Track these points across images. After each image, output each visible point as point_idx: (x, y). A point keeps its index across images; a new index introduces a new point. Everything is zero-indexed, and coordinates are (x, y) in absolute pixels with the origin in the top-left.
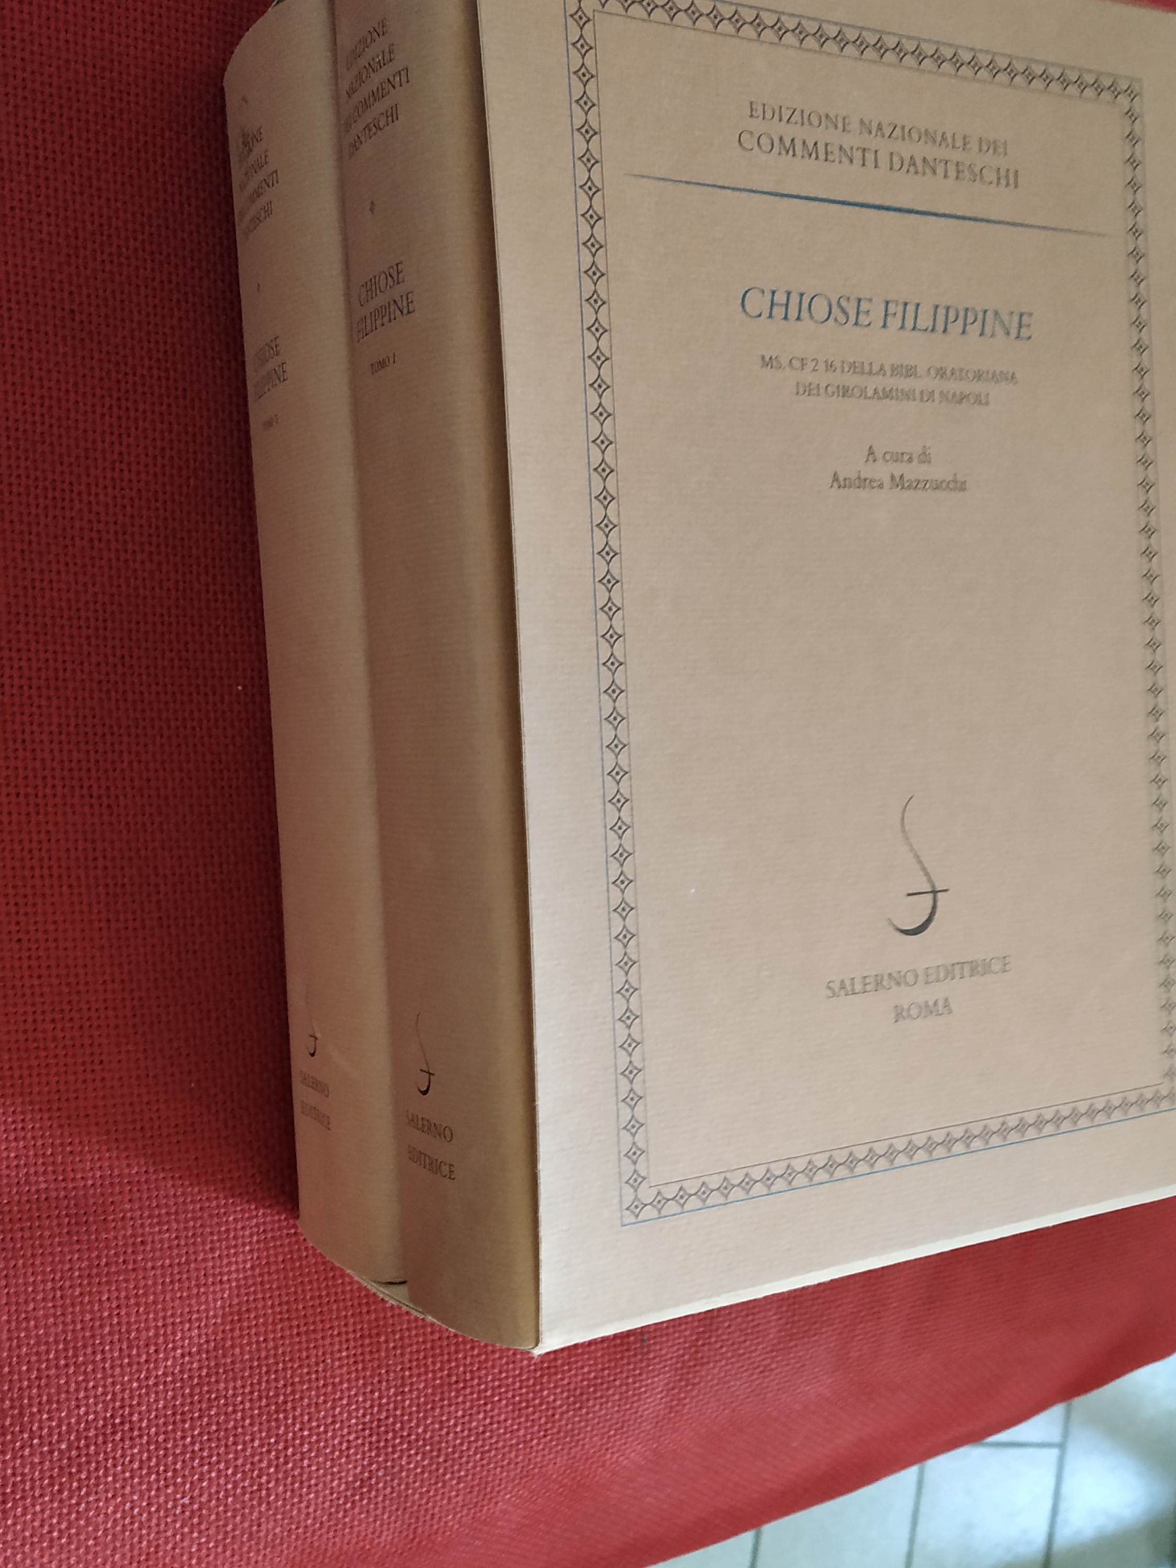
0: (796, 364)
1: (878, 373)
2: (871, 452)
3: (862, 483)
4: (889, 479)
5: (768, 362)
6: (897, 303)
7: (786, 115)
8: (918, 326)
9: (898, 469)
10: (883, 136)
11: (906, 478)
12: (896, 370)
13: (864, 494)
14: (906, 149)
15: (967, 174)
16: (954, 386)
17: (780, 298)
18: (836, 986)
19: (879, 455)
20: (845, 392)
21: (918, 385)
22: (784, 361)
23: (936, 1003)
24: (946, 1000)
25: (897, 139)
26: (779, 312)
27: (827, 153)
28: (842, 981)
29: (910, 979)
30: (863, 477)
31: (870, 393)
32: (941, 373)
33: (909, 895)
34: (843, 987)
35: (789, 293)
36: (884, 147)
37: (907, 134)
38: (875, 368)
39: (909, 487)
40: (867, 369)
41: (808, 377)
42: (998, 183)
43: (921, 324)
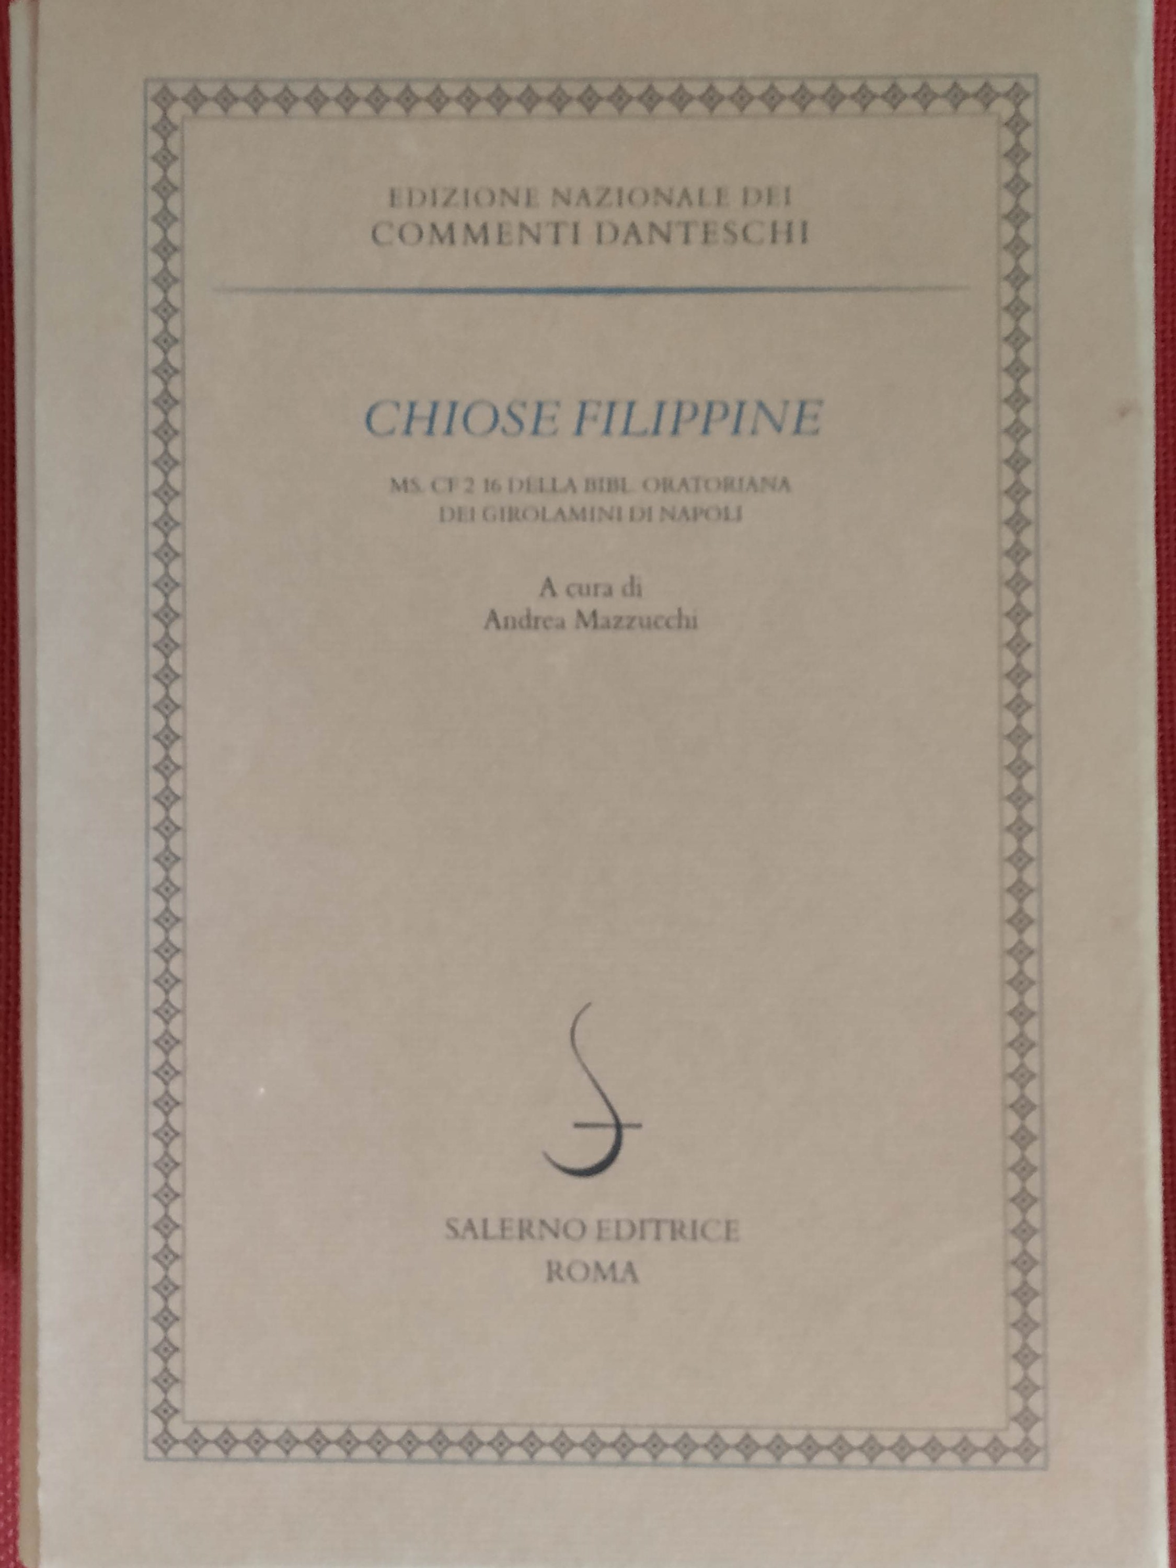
0: (442, 485)
1: (564, 490)
2: (549, 583)
3: (531, 622)
4: (574, 615)
5: (402, 486)
6: (599, 404)
7: (441, 197)
8: (632, 428)
9: (587, 605)
10: (588, 204)
11: (599, 615)
12: (592, 485)
13: (533, 636)
14: (623, 217)
15: (722, 235)
16: (686, 500)
17: (423, 410)
18: (460, 1227)
19: (560, 589)
20: (513, 515)
21: (625, 501)
22: (425, 483)
23: (613, 1266)
24: (630, 1264)
25: (610, 205)
26: (419, 427)
27: (500, 234)
28: (470, 1222)
29: (575, 1230)
30: (534, 613)
31: (550, 514)
32: (666, 485)
33: (577, 1125)
34: (470, 1226)
35: (435, 405)
36: (587, 217)
37: (624, 198)
38: (562, 483)
39: (607, 626)
40: (548, 484)
41: (459, 499)
42: (774, 241)
43: (635, 426)
